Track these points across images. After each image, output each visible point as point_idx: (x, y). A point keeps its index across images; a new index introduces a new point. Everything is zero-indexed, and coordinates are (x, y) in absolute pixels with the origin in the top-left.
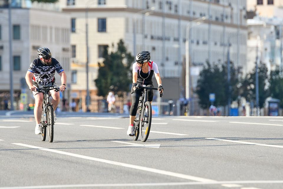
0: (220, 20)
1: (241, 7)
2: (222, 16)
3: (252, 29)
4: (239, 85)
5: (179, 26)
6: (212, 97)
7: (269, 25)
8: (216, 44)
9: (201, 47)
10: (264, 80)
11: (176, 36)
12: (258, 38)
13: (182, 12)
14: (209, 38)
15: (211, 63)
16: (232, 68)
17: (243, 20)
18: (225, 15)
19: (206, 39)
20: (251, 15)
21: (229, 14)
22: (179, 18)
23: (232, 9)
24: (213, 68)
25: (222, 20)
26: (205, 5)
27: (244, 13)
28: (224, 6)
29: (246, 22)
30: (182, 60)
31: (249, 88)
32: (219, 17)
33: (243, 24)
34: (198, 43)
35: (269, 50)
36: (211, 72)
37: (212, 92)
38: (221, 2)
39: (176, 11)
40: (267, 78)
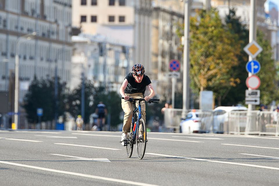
0: (46, 36)
1: (67, 24)
2: (49, 31)
3: (77, 46)
4: (66, 100)
5: (7, 41)
6: (40, 112)
7: (92, 42)
8: (42, 59)
9: (28, 62)
10: (89, 96)
11: (4, 50)
12: (82, 54)
13: (10, 27)
14: (35, 53)
15: (39, 78)
16: (59, 83)
17: (69, 36)
18: (51, 30)
19: (33, 54)
20: (76, 32)
21: (55, 30)
22: (7, 33)
23: (58, 25)
24: (41, 84)
25: (49, 36)
26: (33, 21)
27: (69, 30)
28: (50, 22)
29: (71, 39)
30: (9, 74)
31: (74, 103)
32: (46, 32)
33: (68, 40)
34: (25, 58)
35: (92, 67)
36: (39, 87)
37: (40, 107)
38: (48, 19)
39: (5, 26)
40: (92, 94)
